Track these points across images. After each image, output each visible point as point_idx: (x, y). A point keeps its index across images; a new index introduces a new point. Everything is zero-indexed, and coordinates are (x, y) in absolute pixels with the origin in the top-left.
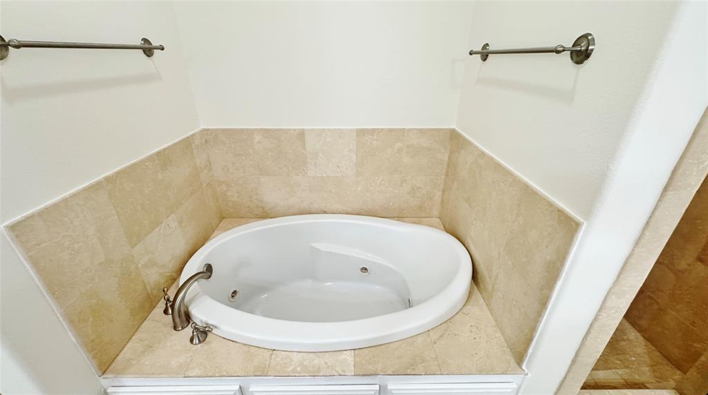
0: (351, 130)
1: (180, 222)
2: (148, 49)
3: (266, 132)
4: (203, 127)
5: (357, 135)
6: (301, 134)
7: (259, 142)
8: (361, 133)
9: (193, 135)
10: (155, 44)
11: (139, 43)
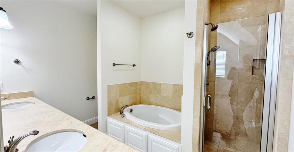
0: (172, 84)
1: (130, 98)
2: (134, 65)
3: (153, 83)
4: (141, 81)
5: (173, 86)
6: (160, 84)
7: (151, 85)
8: (174, 85)
9: (138, 82)
10: (135, 65)
11: (132, 64)
